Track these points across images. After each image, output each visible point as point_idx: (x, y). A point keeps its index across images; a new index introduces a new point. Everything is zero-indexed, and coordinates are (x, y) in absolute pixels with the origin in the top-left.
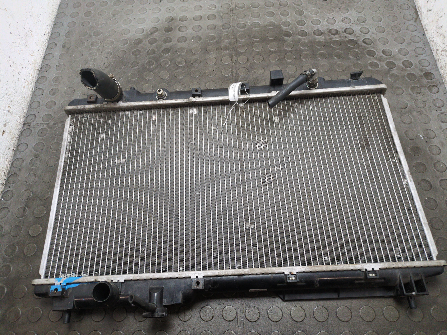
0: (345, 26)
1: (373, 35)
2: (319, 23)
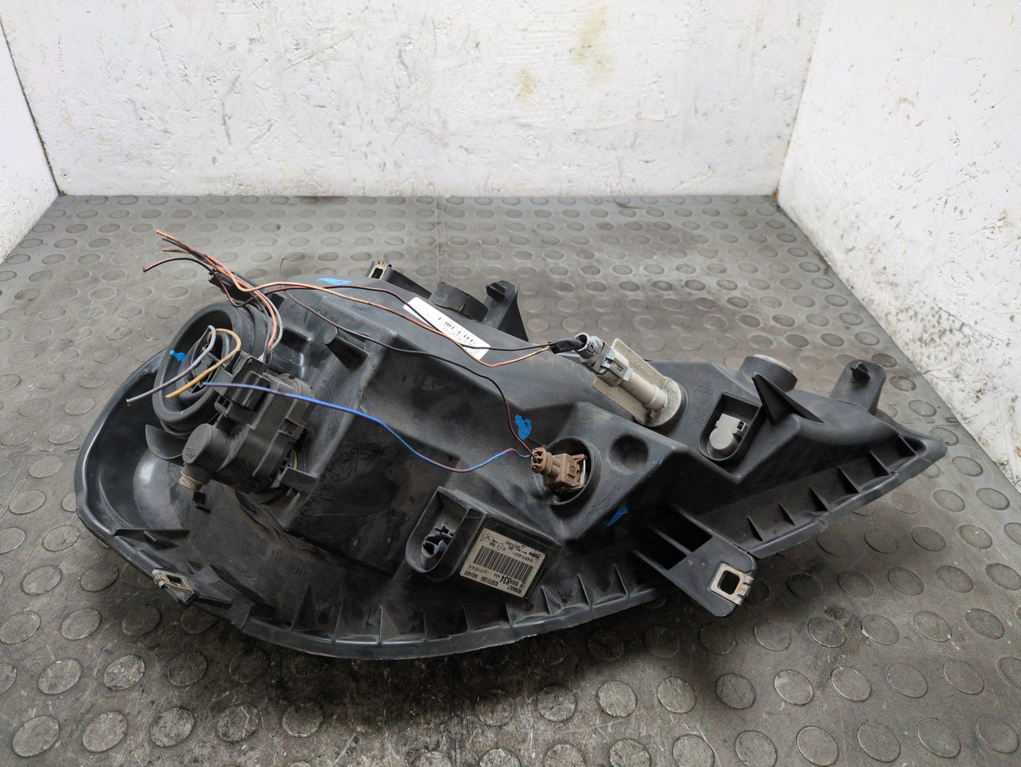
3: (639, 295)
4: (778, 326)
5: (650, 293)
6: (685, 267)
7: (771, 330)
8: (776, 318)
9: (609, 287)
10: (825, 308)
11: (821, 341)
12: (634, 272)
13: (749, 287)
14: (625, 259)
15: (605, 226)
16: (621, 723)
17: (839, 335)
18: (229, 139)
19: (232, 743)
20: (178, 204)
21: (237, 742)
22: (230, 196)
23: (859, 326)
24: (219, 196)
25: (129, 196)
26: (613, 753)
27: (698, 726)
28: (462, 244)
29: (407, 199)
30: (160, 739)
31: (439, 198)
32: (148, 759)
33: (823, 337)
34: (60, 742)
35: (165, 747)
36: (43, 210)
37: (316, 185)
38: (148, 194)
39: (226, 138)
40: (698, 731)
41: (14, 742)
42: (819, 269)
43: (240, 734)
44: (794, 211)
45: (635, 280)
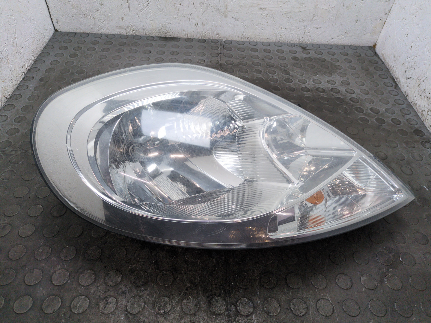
0: (330, 86)
1: (359, 96)
2: (305, 82)
3: (309, 94)
4: (372, 113)
5: (314, 93)
6: (331, 81)
7: (369, 115)
8: (371, 109)
9: (297, 89)
10: (394, 105)
11: (391, 122)
12: (307, 83)
13: (360, 93)
14: (304, 76)
15: (295, 59)
16: (295, 291)
17: (399, 119)
18: (129, 9)
19: (137, 286)
20: (107, 38)
21: (140, 286)
22: (129, 35)
23: (409, 115)
24: (124, 35)
25: (85, 33)
26: (292, 304)
27: (328, 295)
28: (231, 64)
29: (206, 41)
30: (109, 282)
31: (221, 41)
32: (104, 291)
33: (392, 120)
34: (70, 280)
35: (111, 286)
36: (49, 38)
37: (167, 32)
38: (93, 33)
39: (128, 9)
40: (327, 297)
41: (52, 279)
42: (393, 86)
43: (140, 283)
44: (383, 56)
45: (307, 86)
